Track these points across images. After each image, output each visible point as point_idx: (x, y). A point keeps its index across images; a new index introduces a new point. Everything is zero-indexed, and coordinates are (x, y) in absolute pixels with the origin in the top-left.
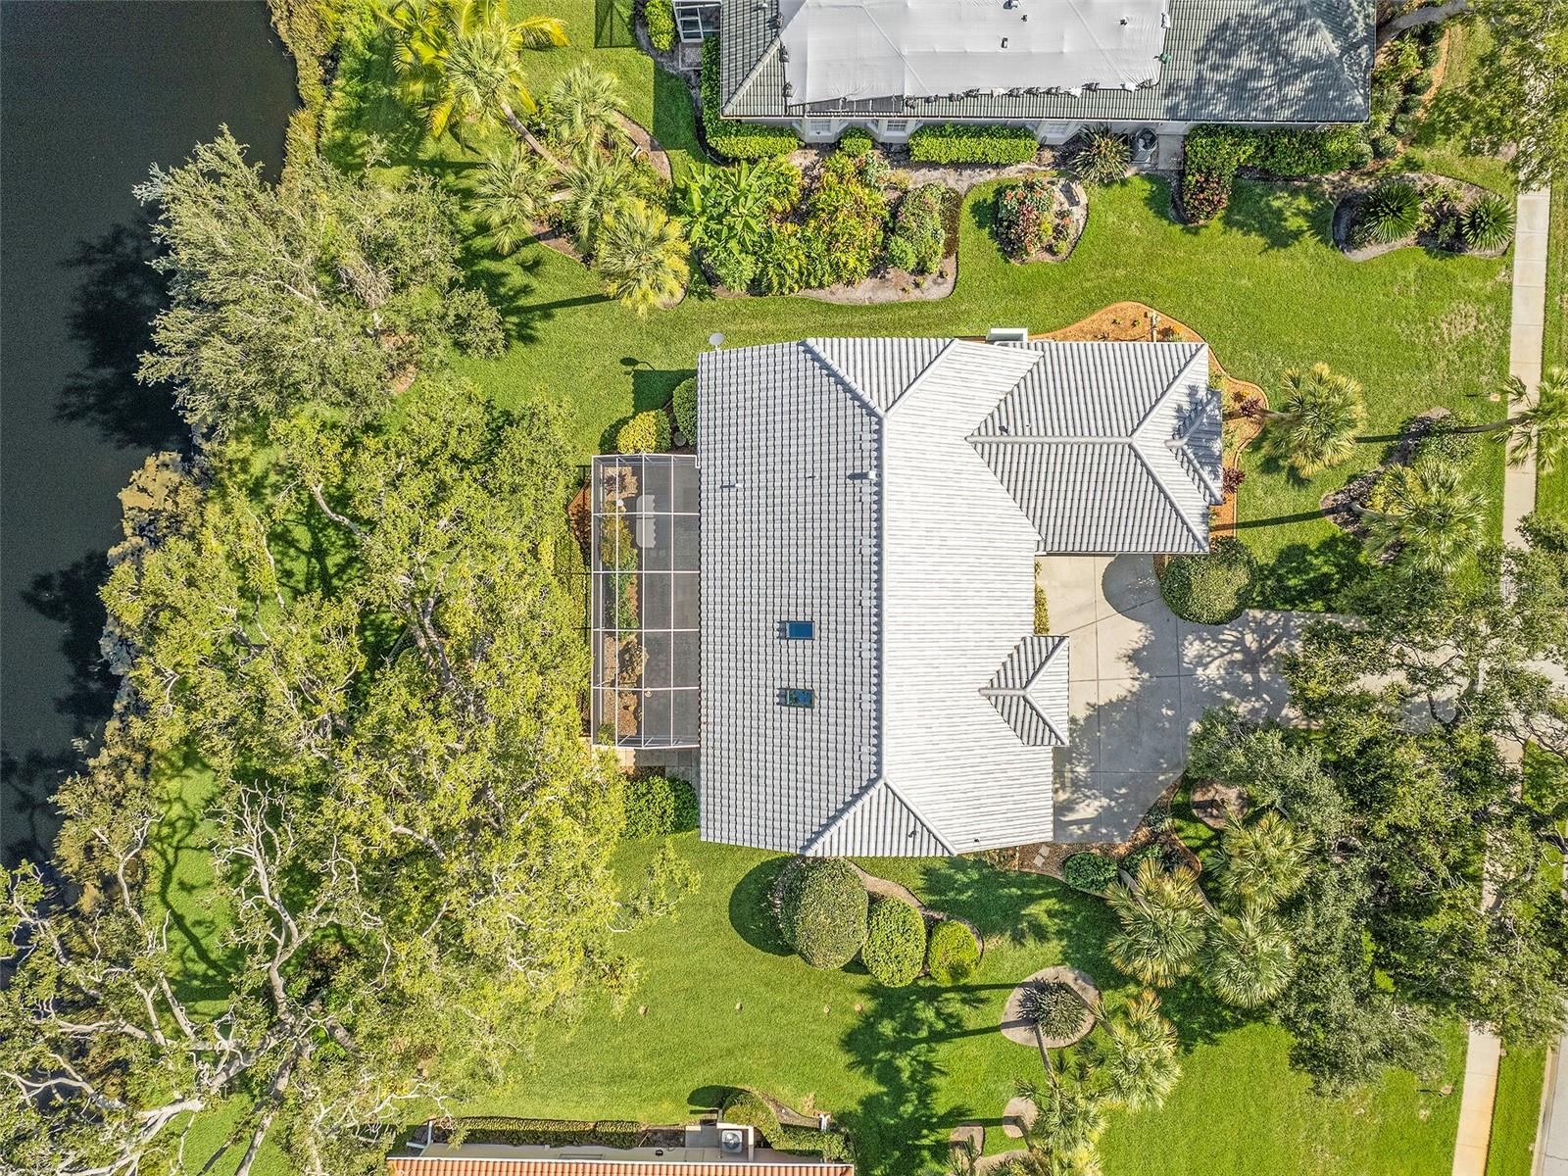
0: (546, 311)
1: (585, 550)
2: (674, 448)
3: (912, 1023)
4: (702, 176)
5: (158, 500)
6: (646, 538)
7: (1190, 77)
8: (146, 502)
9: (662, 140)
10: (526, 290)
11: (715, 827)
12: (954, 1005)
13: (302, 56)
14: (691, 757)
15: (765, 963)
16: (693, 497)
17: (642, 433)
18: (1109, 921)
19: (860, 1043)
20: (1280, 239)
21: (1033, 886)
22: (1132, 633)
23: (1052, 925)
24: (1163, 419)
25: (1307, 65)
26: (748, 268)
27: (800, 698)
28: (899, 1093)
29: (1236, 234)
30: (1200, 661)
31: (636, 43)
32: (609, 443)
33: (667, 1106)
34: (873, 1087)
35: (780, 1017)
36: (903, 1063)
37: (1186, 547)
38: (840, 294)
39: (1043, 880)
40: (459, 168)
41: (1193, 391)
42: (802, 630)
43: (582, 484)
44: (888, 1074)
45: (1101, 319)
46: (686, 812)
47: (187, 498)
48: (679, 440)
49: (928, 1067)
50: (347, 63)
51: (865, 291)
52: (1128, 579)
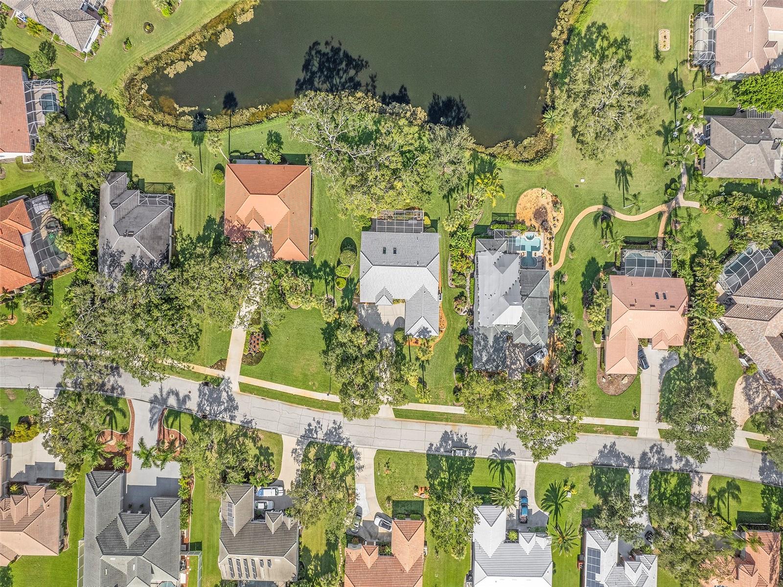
0: (448, 201)
1: (408, 209)
2: (424, 228)
3: (328, 275)
4: (469, 234)
5: (419, 116)
6: (410, 222)
7: (480, 332)
8: (419, 113)
9: (476, 226)
10: (452, 197)
11: (364, 234)
12: (331, 284)
13: (494, 149)
14: (374, 230)
15: (339, 245)
16: (417, 231)
17: (427, 221)
18: (348, 310)
19: (325, 264)
20: (458, 356)
21: (351, 301)
22: (392, 323)
23: (344, 305)
24: (427, 325)
25: (481, 355)
26: (453, 244)
27: (384, 252)
28: (317, 272)
29: (458, 347)
30: (387, 337)
31: (493, 221)
32: (426, 214)
33: (315, 223)
34: (318, 266)
35: (330, 247)
36: (322, 273)
37: (406, 330)
38: (449, 263)
39: (352, 302)
40: (473, 183)
41: (430, 332)
42: (395, 252)
43: (419, 209)
44: (320, 270)
45: (444, 318)
46: (366, 229)
47: (419, 122)
48: (426, 229)
49: (321, 278)
50: (492, 159)
51: (450, 268)
52: (401, 322)
